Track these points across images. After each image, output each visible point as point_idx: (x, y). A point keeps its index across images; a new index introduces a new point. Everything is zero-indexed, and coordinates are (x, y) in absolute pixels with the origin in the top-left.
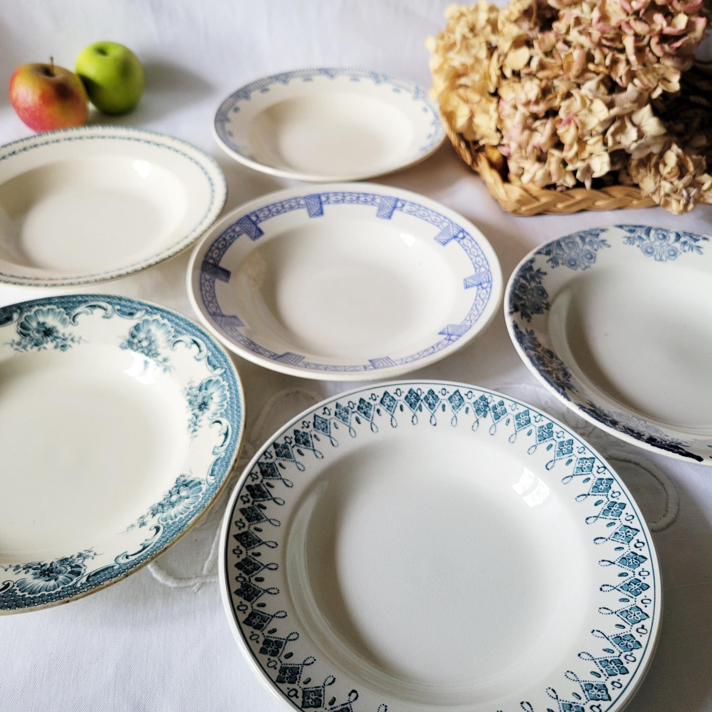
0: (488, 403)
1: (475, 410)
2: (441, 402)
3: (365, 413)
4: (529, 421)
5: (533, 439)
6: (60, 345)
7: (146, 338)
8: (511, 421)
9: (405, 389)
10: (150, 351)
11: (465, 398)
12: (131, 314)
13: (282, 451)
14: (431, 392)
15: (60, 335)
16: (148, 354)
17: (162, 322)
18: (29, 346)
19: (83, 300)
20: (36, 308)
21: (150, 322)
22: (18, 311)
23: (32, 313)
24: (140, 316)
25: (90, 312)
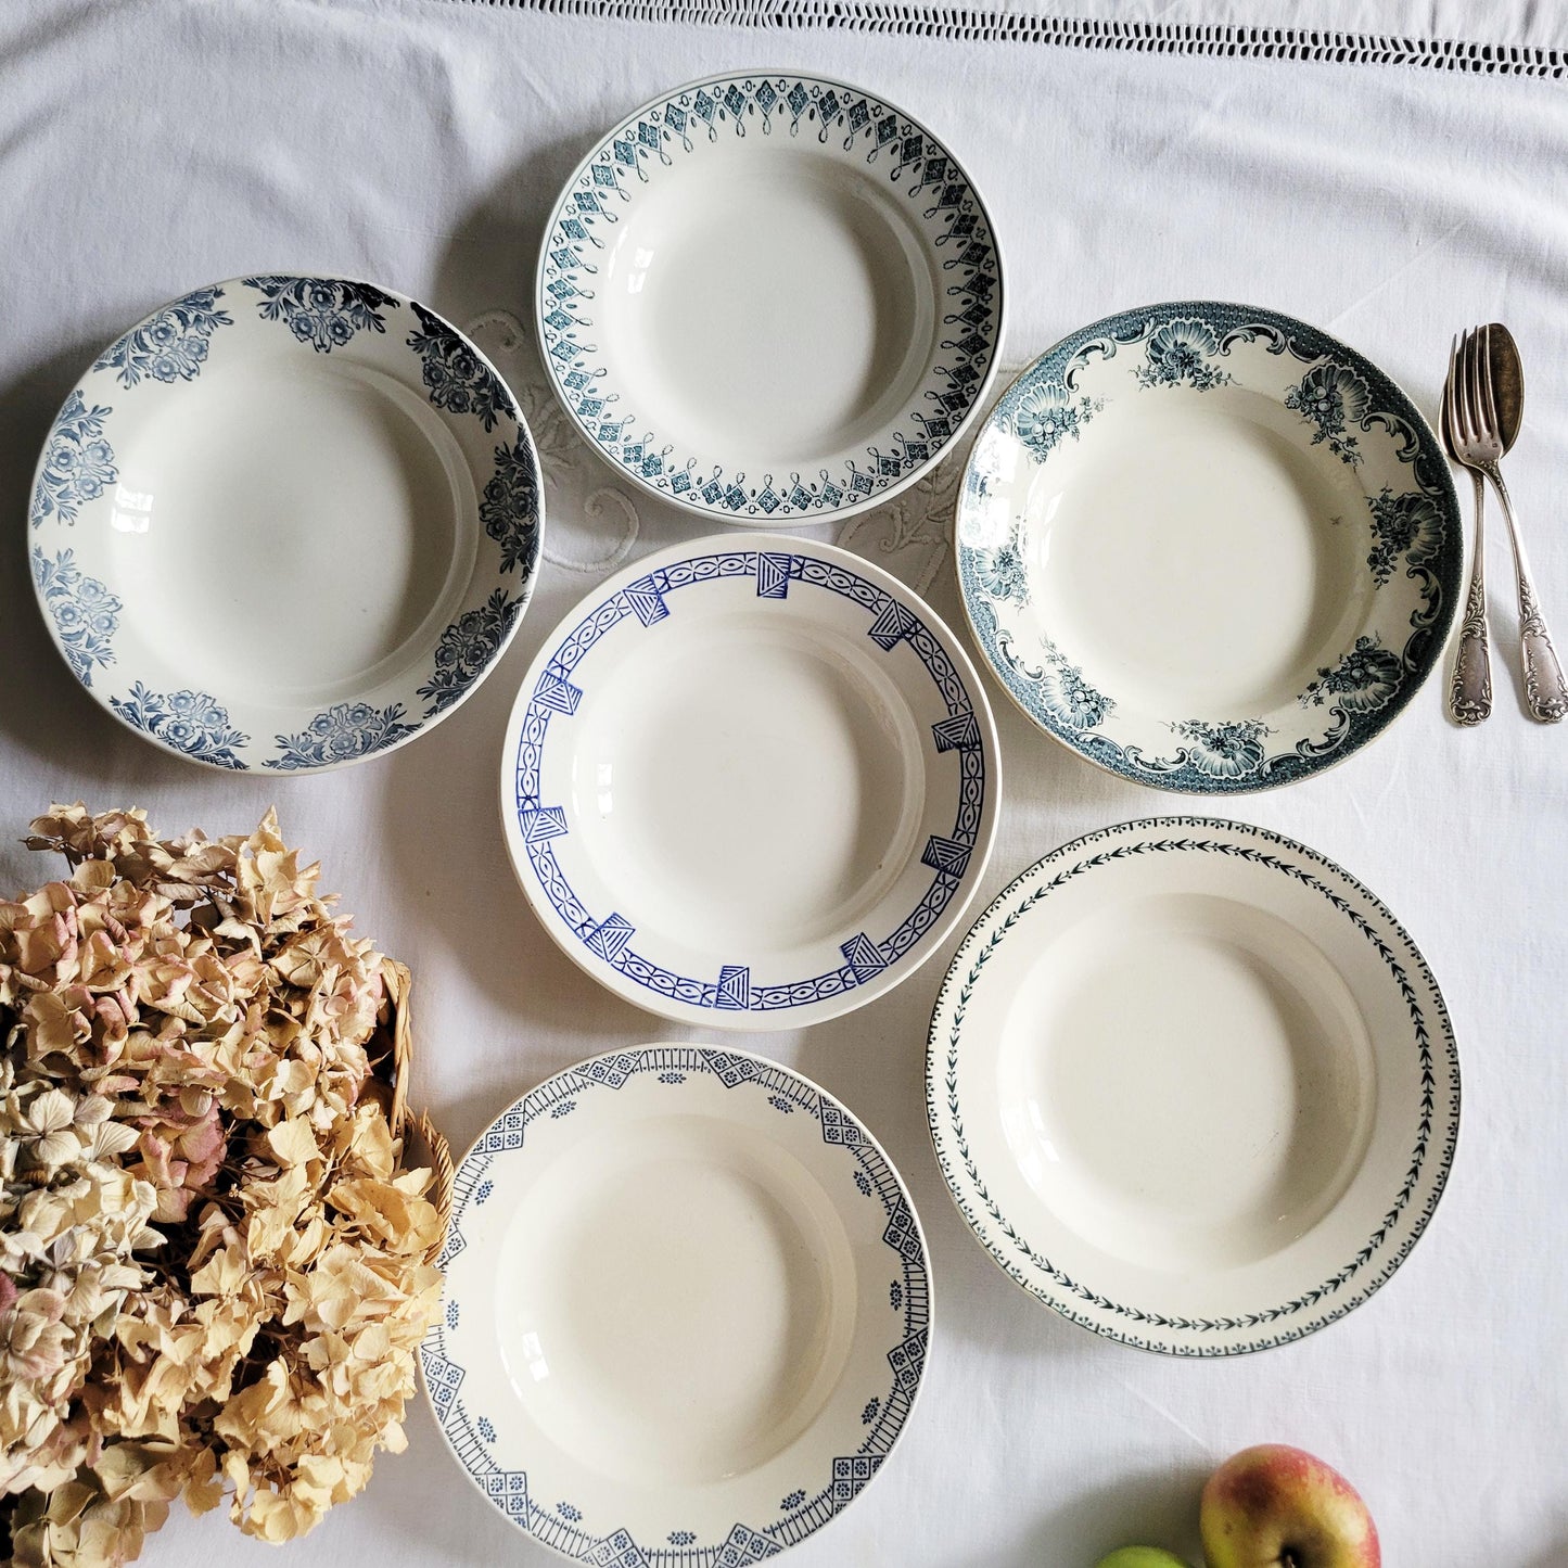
0: (643, 467)
1: (662, 466)
2: (701, 488)
3: (803, 494)
4: (602, 428)
6: (1201, 726)
7: (1078, 702)
8: (623, 437)
9: (742, 511)
10: (1073, 680)
11: (669, 483)
12: (1100, 742)
14: (709, 501)
15: (1201, 739)
16: (1077, 679)
17: (1055, 714)
18: (1243, 727)
19: (1171, 780)
20: (1239, 778)
21: (1072, 721)
22: (1264, 775)
23: (1244, 772)
24: (1087, 736)
25: (1161, 761)
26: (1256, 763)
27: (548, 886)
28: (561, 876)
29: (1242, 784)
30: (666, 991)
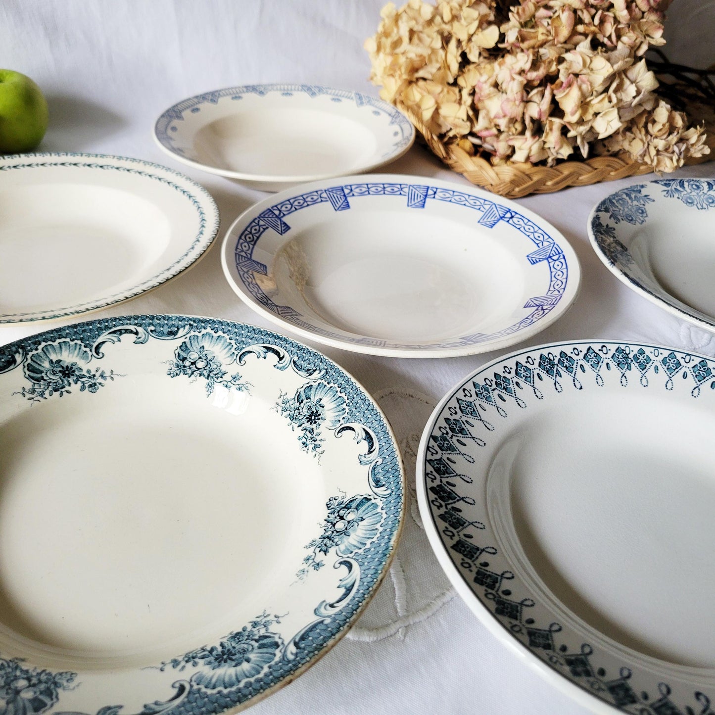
0: (627, 354)
1: (616, 364)
2: (577, 363)
3: (505, 389)
4: (679, 364)
5: (691, 381)
6: (87, 385)
7: (200, 358)
8: (660, 368)
9: (536, 355)
10: (212, 373)
11: (600, 353)
12: (172, 333)
13: (440, 442)
14: (563, 354)
15: (84, 372)
16: (209, 376)
17: (216, 335)
18: (47, 393)
19: (103, 326)
20: (43, 344)
21: (200, 338)
22: (20, 350)
23: (40, 351)
24: (184, 333)
25: (115, 339)
26: (29, 361)
27: (467, 197)
28: (465, 205)
29: (40, 339)
30: (371, 186)
